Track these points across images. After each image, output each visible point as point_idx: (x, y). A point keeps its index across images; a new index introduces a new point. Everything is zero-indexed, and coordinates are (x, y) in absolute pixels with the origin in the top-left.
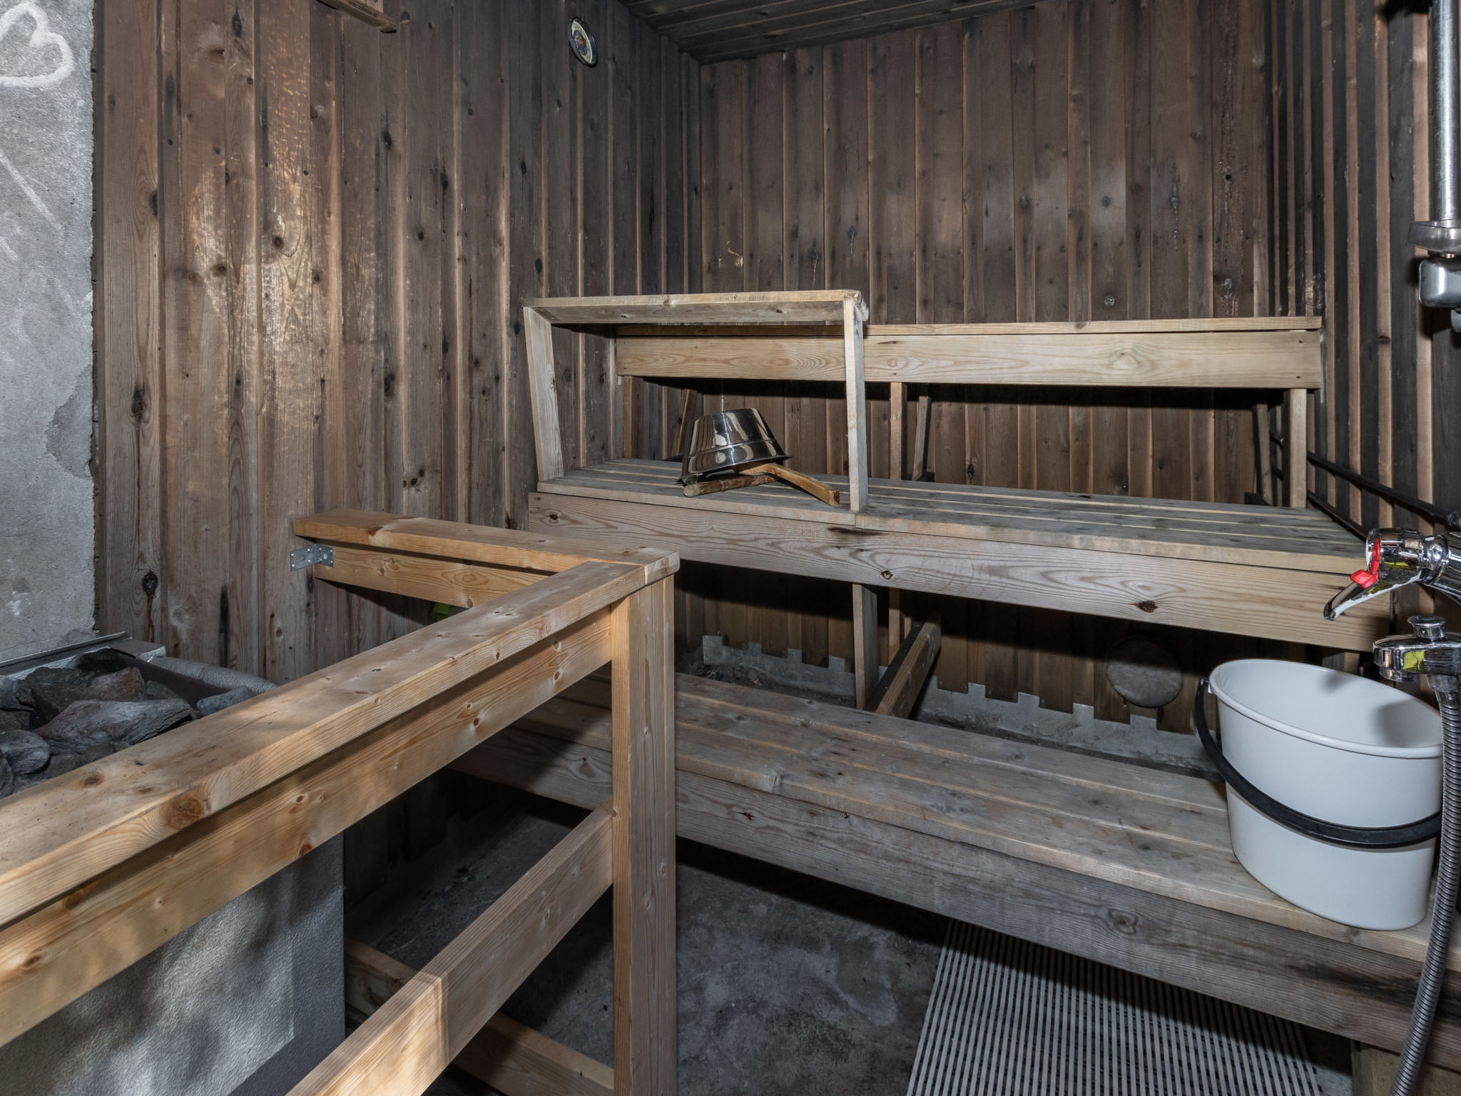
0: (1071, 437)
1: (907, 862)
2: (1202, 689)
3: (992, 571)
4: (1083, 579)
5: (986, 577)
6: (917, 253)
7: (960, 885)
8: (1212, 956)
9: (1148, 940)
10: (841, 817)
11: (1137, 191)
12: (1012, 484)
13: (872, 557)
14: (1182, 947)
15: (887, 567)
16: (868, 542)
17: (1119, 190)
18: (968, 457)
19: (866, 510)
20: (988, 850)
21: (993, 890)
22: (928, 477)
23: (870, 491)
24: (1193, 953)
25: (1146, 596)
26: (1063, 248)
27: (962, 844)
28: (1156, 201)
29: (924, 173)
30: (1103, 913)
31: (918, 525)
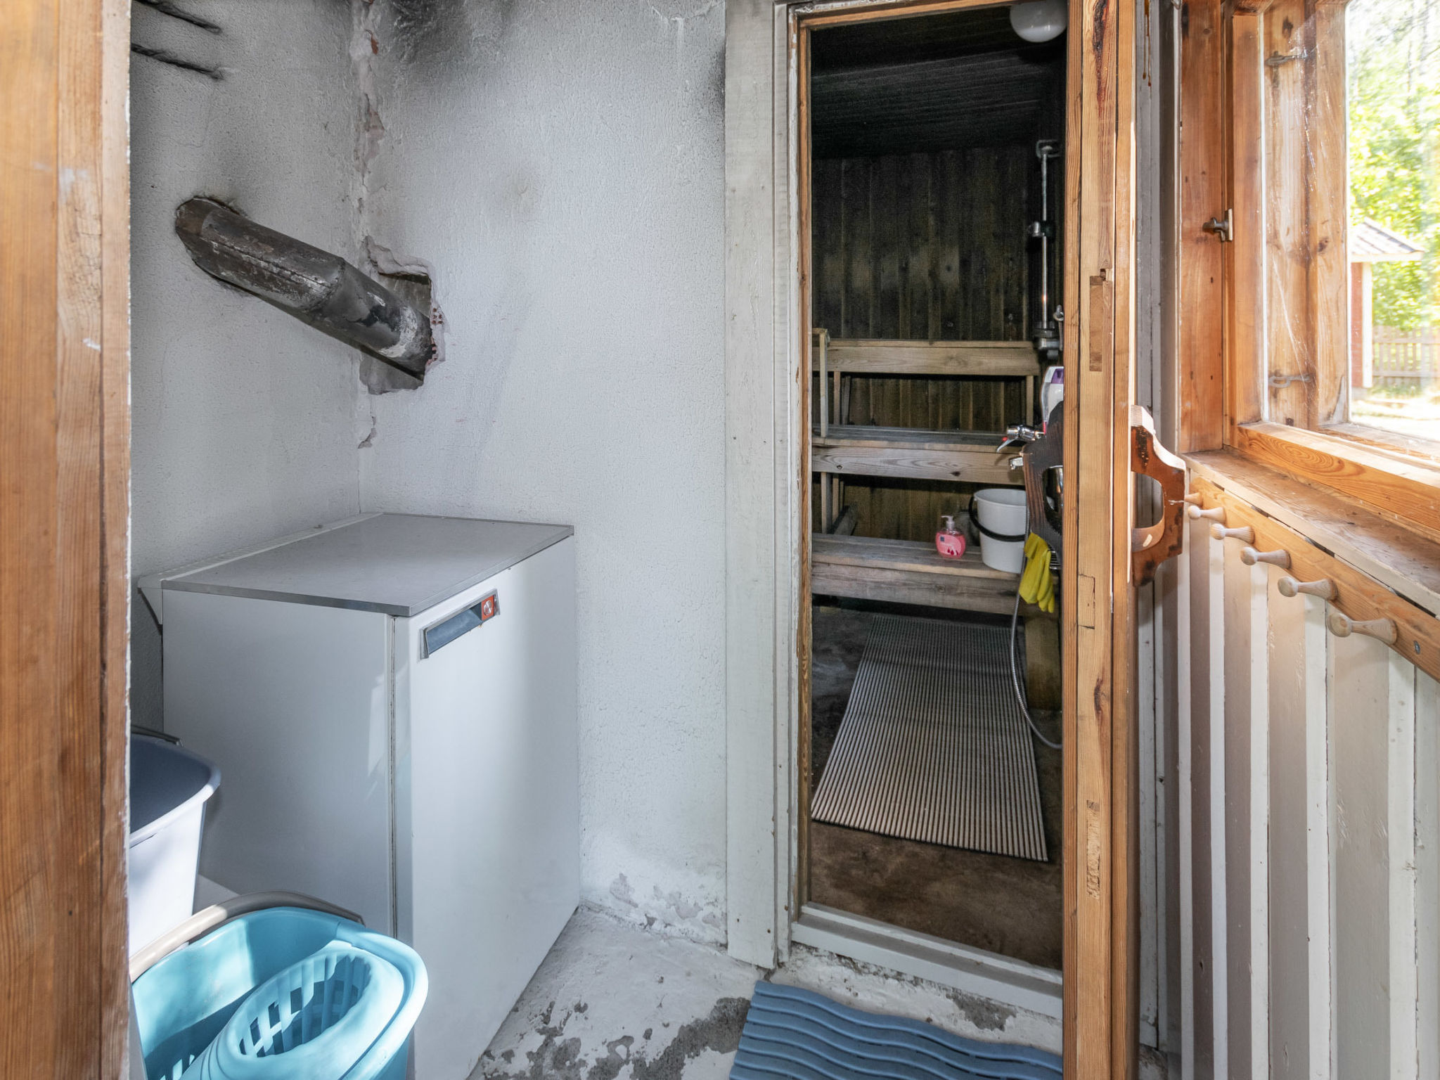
0: (930, 401)
1: (856, 580)
2: (972, 498)
3: (890, 462)
4: (930, 463)
5: (886, 465)
6: (843, 292)
7: (878, 585)
8: (973, 594)
9: (949, 594)
10: (827, 566)
11: (964, 263)
12: (897, 425)
13: (832, 459)
14: (961, 594)
15: (839, 463)
16: (831, 452)
17: (955, 262)
18: (871, 414)
19: (829, 437)
20: (889, 569)
21: (891, 585)
22: (850, 423)
23: (829, 429)
24: (966, 595)
25: (956, 469)
26: (925, 294)
27: (879, 568)
28: (974, 268)
29: (846, 245)
30: (933, 586)
31: (855, 442)
